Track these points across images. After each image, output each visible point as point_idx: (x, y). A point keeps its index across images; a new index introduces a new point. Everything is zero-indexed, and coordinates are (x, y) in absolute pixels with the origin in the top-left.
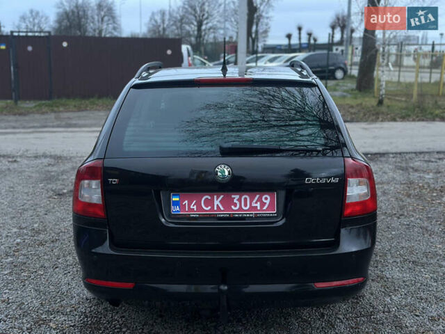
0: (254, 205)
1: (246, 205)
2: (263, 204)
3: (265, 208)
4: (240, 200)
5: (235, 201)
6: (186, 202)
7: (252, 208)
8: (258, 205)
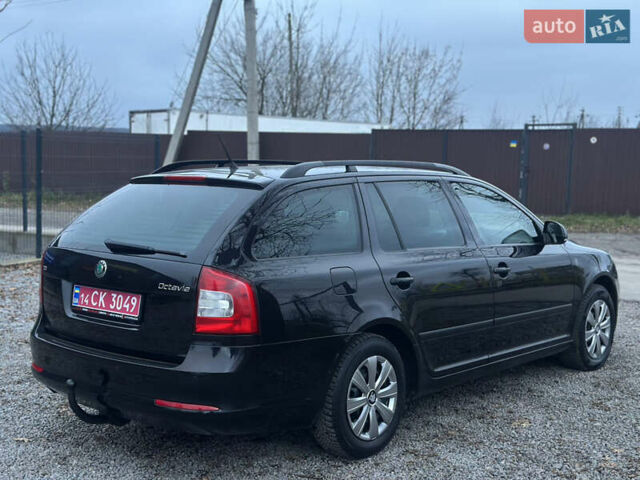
2: (131, 306)
4: (116, 299)
5: (113, 300)
7: (124, 309)
8: (127, 306)
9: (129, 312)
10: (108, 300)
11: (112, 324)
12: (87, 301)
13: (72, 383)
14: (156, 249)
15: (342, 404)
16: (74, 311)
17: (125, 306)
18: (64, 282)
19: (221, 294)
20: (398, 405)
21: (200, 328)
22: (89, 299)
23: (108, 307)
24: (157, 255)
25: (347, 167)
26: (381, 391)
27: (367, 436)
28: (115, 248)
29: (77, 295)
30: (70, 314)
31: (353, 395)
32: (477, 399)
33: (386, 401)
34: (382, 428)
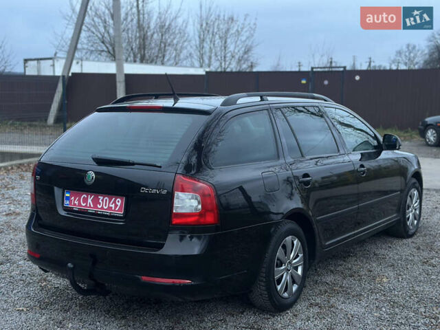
0: (111, 206)
1: (106, 205)
2: (116, 206)
3: (117, 209)
4: (103, 200)
5: (100, 201)
6: (73, 198)
7: (110, 208)
8: (113, 206)
9: (115, 210)
10: (96, 202)
11: (100, 219)
12: (76, 203)
13: (72, 266)
14: (136, 161)
15: (271, 273)
16: (65, 210)
17: (112, 206)
18: (56, 188)
19: (189, 195)
20: (304, 271)
21: (175, 221)
22: (79, 200)
23: (95, 206)
24: (136, 166)
25: (261, 97)
26: (294, 261)
27: (286, 295)
28: (100, 162)
29: (68, 198)
30: (63, 213)
31: (277, 266)
32: (342, 262)
33: (296, 268)
34: (295, 288)
